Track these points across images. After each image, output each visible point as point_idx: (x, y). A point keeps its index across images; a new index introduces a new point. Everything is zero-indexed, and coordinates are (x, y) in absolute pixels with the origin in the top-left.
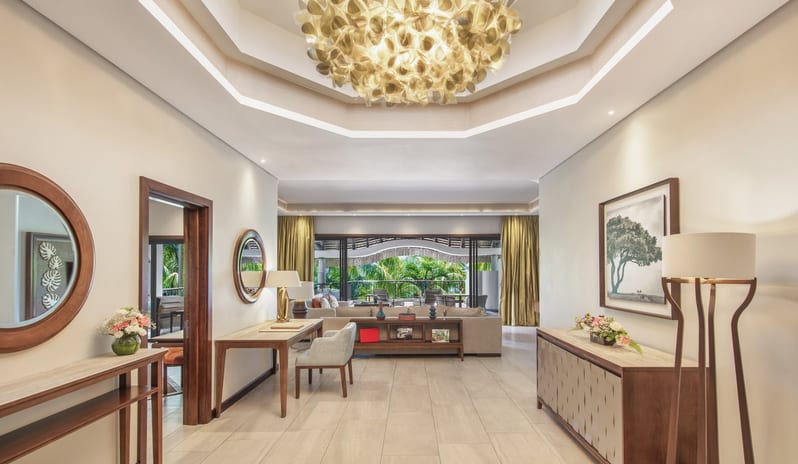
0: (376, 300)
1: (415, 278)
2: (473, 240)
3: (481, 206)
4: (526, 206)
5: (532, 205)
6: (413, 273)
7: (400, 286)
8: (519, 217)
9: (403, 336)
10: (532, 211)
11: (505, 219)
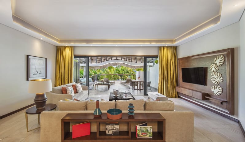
0: (104, 83)
1: (119, 73)
2: (146, 58)
3: (150, 41)
4: (172, 41)
5: (175, 41)
6: (118, 72)
7: (114, 76)
8: (167, 47)
9: (111, 132)
10: (175, 44)
11: (160, 48)
